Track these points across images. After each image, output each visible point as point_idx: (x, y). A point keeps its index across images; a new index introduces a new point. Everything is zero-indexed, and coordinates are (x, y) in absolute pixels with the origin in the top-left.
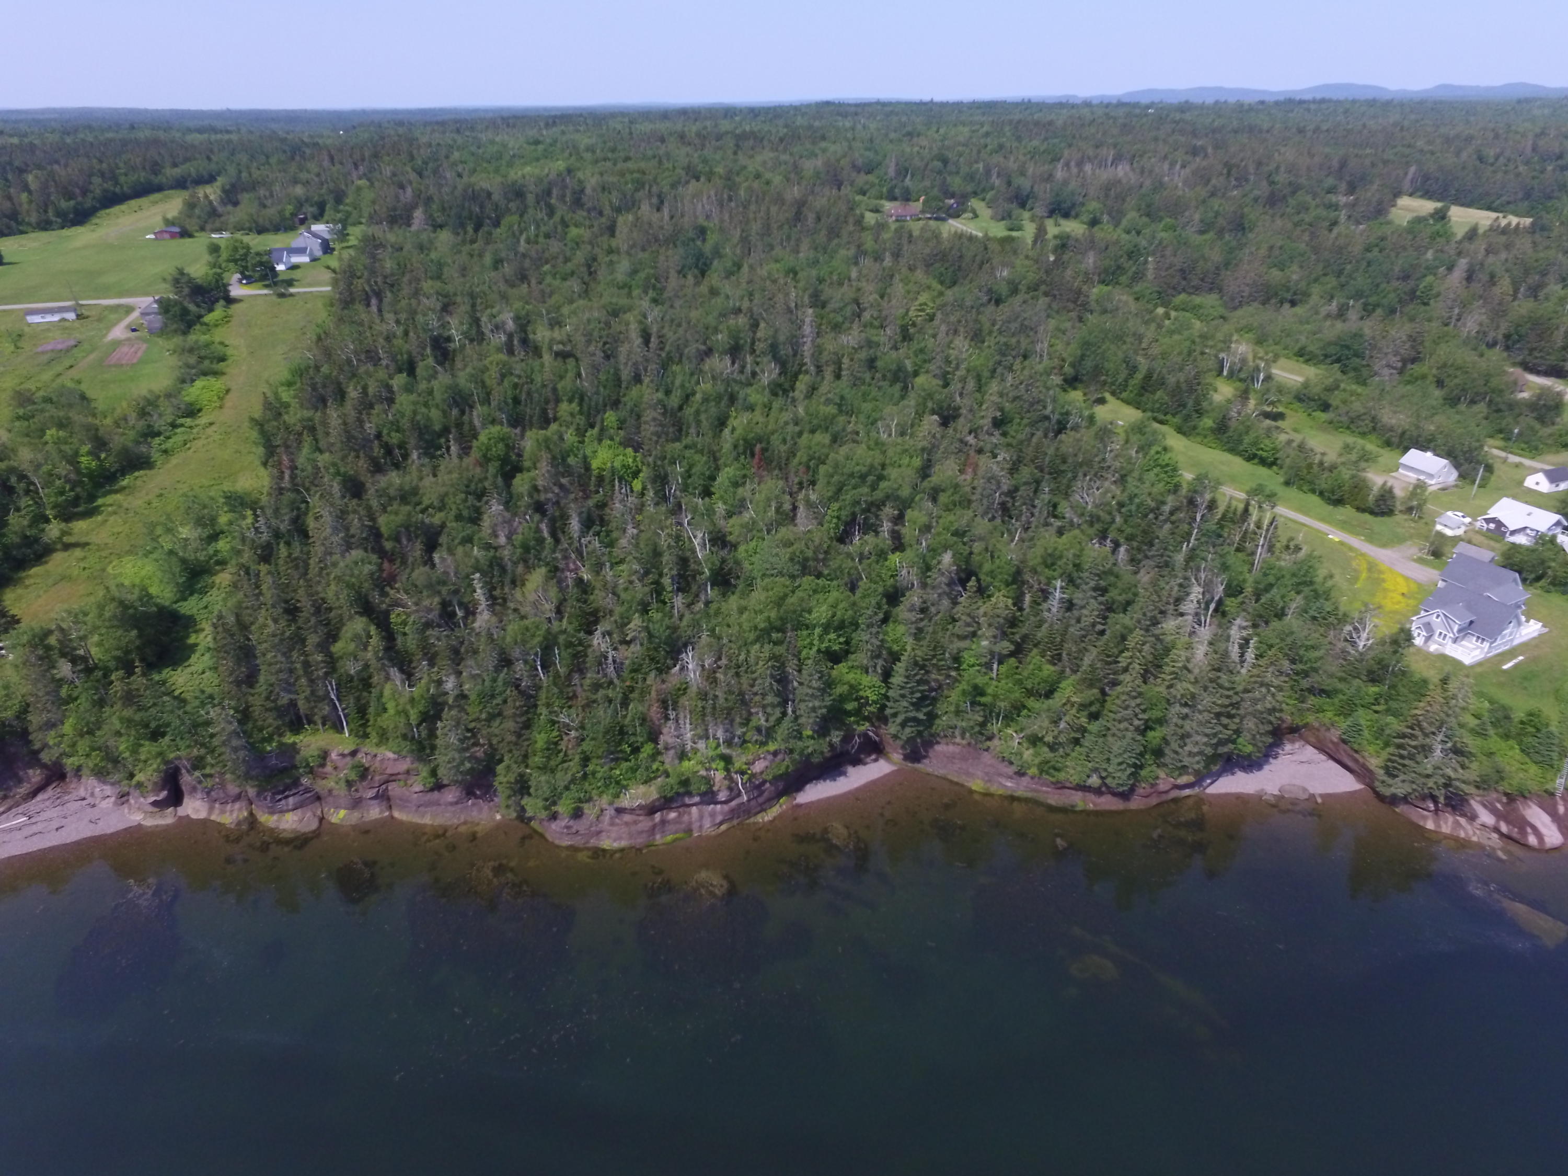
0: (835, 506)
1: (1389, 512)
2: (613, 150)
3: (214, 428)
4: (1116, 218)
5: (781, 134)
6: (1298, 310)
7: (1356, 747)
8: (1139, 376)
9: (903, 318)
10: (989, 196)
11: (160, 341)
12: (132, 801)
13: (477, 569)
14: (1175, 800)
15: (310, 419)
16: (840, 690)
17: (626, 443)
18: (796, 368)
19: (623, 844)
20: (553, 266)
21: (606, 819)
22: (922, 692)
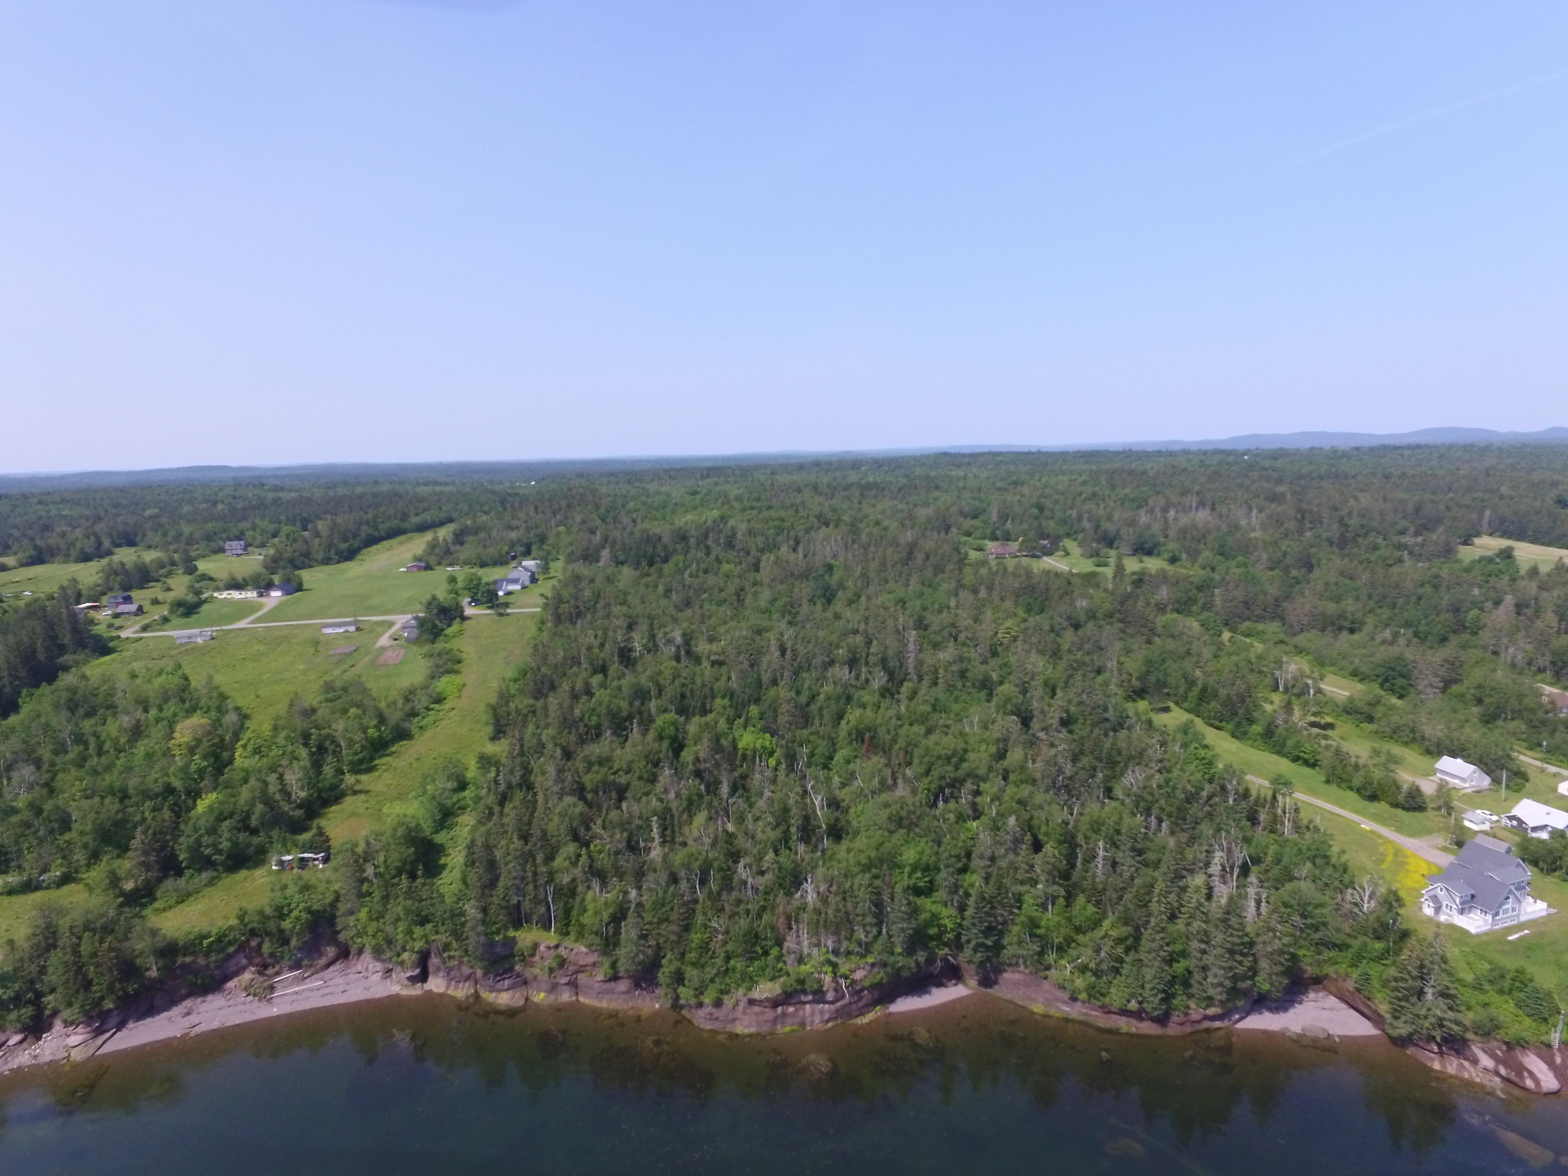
0: (926, 780)
1: (1421, 808)
2: (758, 500)
3: (454, 712)
4: (1193, 555)
5: (900, 485)
6: (1356, 637)
7: (1366, 993)
8: (1196, 690)
9: (992, 638)
10: (1080, 536)
11: (415, 648)
12: (394, 976)
13: (655, 813)
14: (1207, 1030)
15: (532, 706)
16: (923, 916)
17: (765, 730)
18: (902, 676)
19: (753, 1030)
20: (710, 595)
21: (741, 1008)
22: (990, 922)
